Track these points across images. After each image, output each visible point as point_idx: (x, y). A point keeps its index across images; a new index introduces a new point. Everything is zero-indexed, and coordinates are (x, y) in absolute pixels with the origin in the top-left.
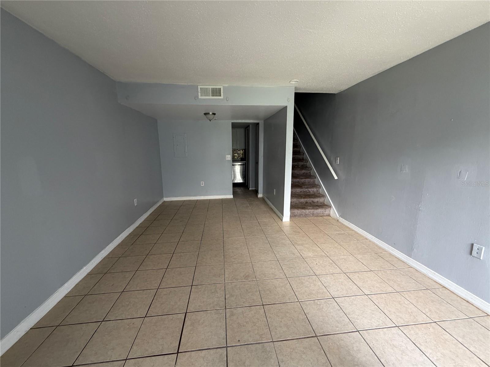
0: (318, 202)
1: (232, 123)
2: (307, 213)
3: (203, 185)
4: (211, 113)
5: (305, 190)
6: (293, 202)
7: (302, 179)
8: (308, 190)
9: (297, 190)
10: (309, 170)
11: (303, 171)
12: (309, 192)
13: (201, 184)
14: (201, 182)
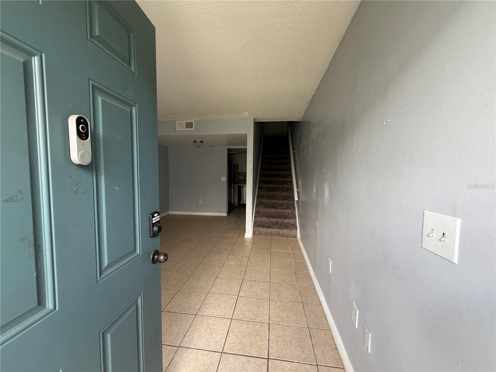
0: (288, 223)
1: (227, 149)
2: (272, 232)
3: (201, 202)
4: (198, 141)
5: (279, 211)
6: (264, 221)
7: (279, 200)
8: (283, 211)
9: (272, 210)
10: (290, 193)
11: (285, 193)
12: (283, 213)
13: (200, 201)
14: (200, 200)
